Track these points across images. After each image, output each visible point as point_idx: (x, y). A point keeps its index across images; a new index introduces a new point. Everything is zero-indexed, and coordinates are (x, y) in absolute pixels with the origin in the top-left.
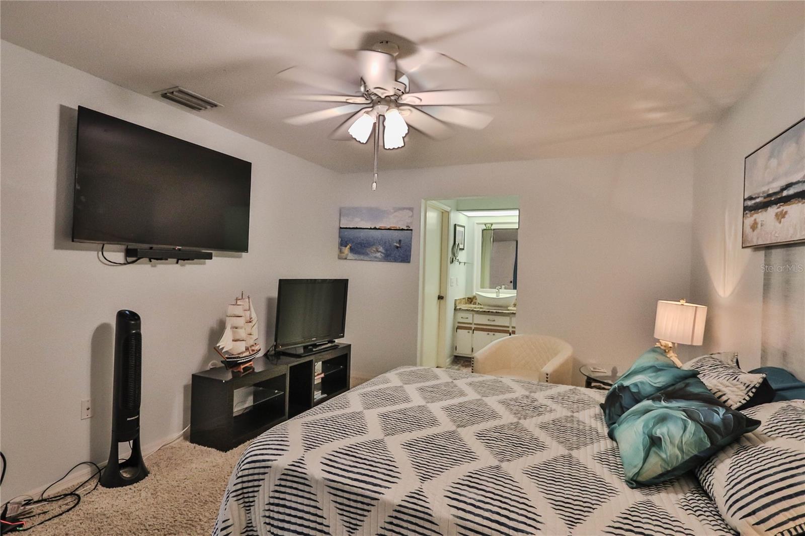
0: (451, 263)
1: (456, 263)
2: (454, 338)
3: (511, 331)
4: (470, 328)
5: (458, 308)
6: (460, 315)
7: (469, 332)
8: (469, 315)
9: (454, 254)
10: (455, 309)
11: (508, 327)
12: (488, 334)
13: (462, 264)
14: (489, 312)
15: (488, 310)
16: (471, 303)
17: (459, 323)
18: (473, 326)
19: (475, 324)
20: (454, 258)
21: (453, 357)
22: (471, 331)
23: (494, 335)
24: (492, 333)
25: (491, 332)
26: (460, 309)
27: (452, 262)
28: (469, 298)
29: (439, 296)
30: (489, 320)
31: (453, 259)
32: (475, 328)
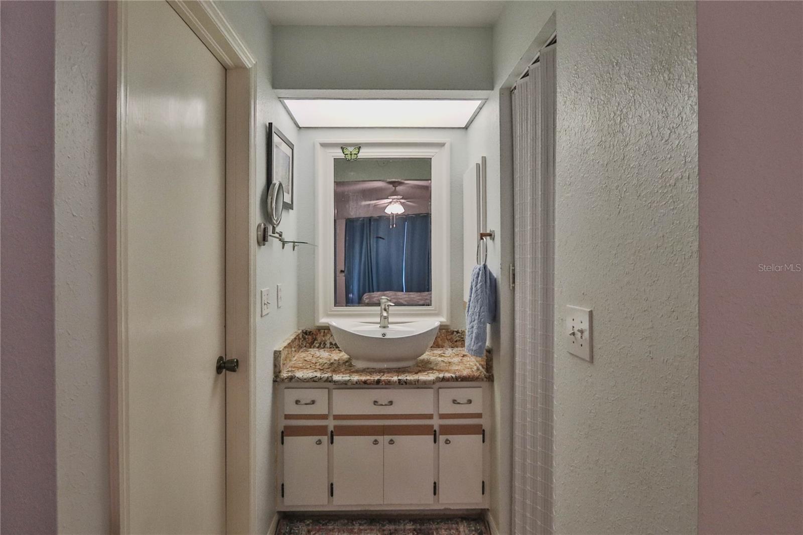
0: (259, 244)
1: (275, 242)
2: (276, 461)
3: (436, 428)
4: (321, 430)
5: (284, 374)
6: (290, 396)
7: (319, 442)
8: (321, 396)
9: (267, 215)
10: (277, 379)
11: (430, 417)
12: (376, 442)
13: (289, 246)
14: (378, 382)
15: (376, 378)
16: (311, 345)
17: (288, 417)
18: (331, 424)
19: (337, 417)
20: (270, 229)
21: (275, 518)
22: (325, 439)
23: (392, 442)
24: (388, 438)
25: (383, 434)
26: (291, 379)
27: (263, 239)
28: (305, 333)
29: (221, 359)
30: (375, 402)
31: (265, 230)
32: (335, 427)
